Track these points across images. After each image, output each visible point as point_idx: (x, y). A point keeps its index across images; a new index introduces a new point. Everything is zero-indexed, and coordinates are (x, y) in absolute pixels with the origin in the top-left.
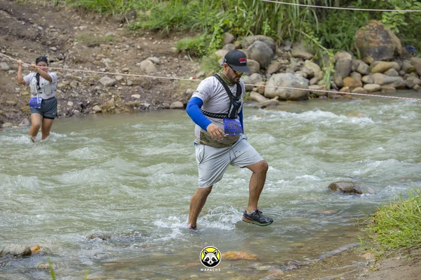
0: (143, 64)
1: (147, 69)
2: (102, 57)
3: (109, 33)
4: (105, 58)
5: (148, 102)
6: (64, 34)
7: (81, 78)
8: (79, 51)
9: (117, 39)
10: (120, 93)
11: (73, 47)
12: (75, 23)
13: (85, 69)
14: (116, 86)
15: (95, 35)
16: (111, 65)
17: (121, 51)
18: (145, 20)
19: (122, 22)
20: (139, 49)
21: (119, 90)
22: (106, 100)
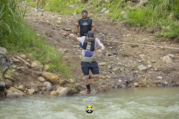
0: (164, 58)
1: (166, 61)
2: (139, 53)
3: (144, 39)
4: (142, 54)
5: (167, 81)
6: (117, 39)
7: (126, 65)
8: (126, 49)
9: (149, 43)
10: (150, 75)
11: (122, 47)
12: (124, 32)
13: (129, 60)
14: (148, 71)
15: (136, 40)
16: (145, 58)
17: (151, 50)
18: (166, 32)
19: (152, 33)
20: (162, 49)
21: (149, 73)
22: (141, 79)
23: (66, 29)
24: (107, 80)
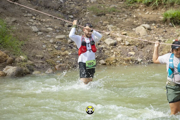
0: (137, 29)
1: (140, 33)
2: (106, 23)
3: (113, 6)
4: (109, 24)
5: (141, 58)
6: (79, 5)
8: (90, 19)
9: (119, 11)
10: (120, 51)
11: (86, 16)
14: (117, 45)
15: (102, 7)
16: (114, 30)
17: (121, 19)
20: (135, 18)
21: (119, 48)
22: (109, 56)
24: (67, 57)
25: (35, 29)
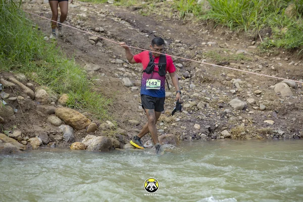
0: (277, 87)
1: (281, 92)
2: (231, 77)
3: (240, 51)
4: (236, 78)
5: (282, 129)
6: (191, 49)
7: (209, 99)
8: (207, 69)
9: (250, 59)
10: (251, 118)
11: (201, 65)
12: (202, 37)
13: (213, 89)
14: (247, 110)
15: (225, 52)
16: (242, 86)
17: (253, 71)
18: (281, 38)
19: (254, 39)
20: (273, 70)
21: (250, 114)
22: (236, 124)
23: (97, 29)
24: (174, 124)
25: (127, 81)
